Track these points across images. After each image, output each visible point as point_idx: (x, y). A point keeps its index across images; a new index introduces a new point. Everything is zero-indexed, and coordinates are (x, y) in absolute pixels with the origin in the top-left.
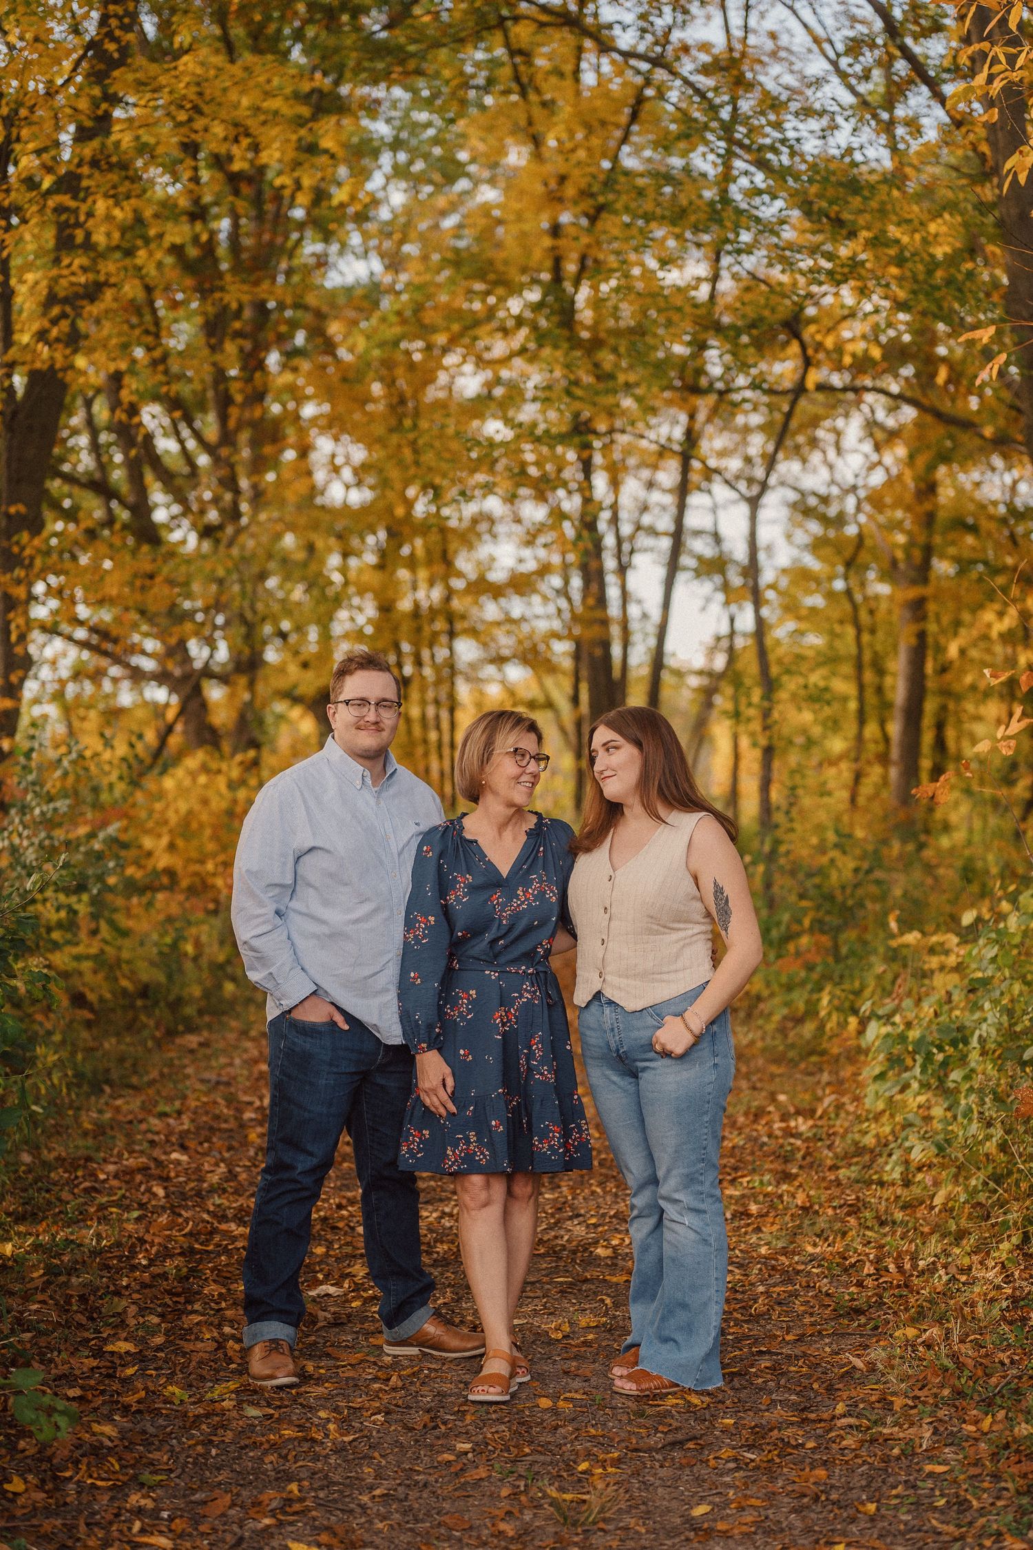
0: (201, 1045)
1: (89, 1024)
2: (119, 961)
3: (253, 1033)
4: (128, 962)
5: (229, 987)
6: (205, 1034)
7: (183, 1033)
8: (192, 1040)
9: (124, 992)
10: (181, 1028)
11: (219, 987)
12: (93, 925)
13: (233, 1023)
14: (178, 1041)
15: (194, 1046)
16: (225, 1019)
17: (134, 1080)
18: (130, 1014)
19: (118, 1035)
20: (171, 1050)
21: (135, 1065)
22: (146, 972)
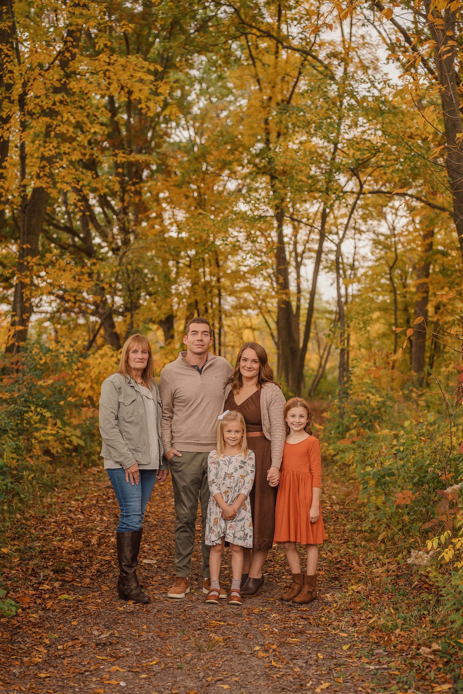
1: (51, 463)
2: (66, 437)
4: (69, 437)
7: (91, 467)
8: (95, 470)
9: (68, 450)
12: (54, 422)
17: (68, 486)
18: (70, 459)
19: (64, 467)
20: (85, 474)
21: (69, 480)
22: (76, 441)
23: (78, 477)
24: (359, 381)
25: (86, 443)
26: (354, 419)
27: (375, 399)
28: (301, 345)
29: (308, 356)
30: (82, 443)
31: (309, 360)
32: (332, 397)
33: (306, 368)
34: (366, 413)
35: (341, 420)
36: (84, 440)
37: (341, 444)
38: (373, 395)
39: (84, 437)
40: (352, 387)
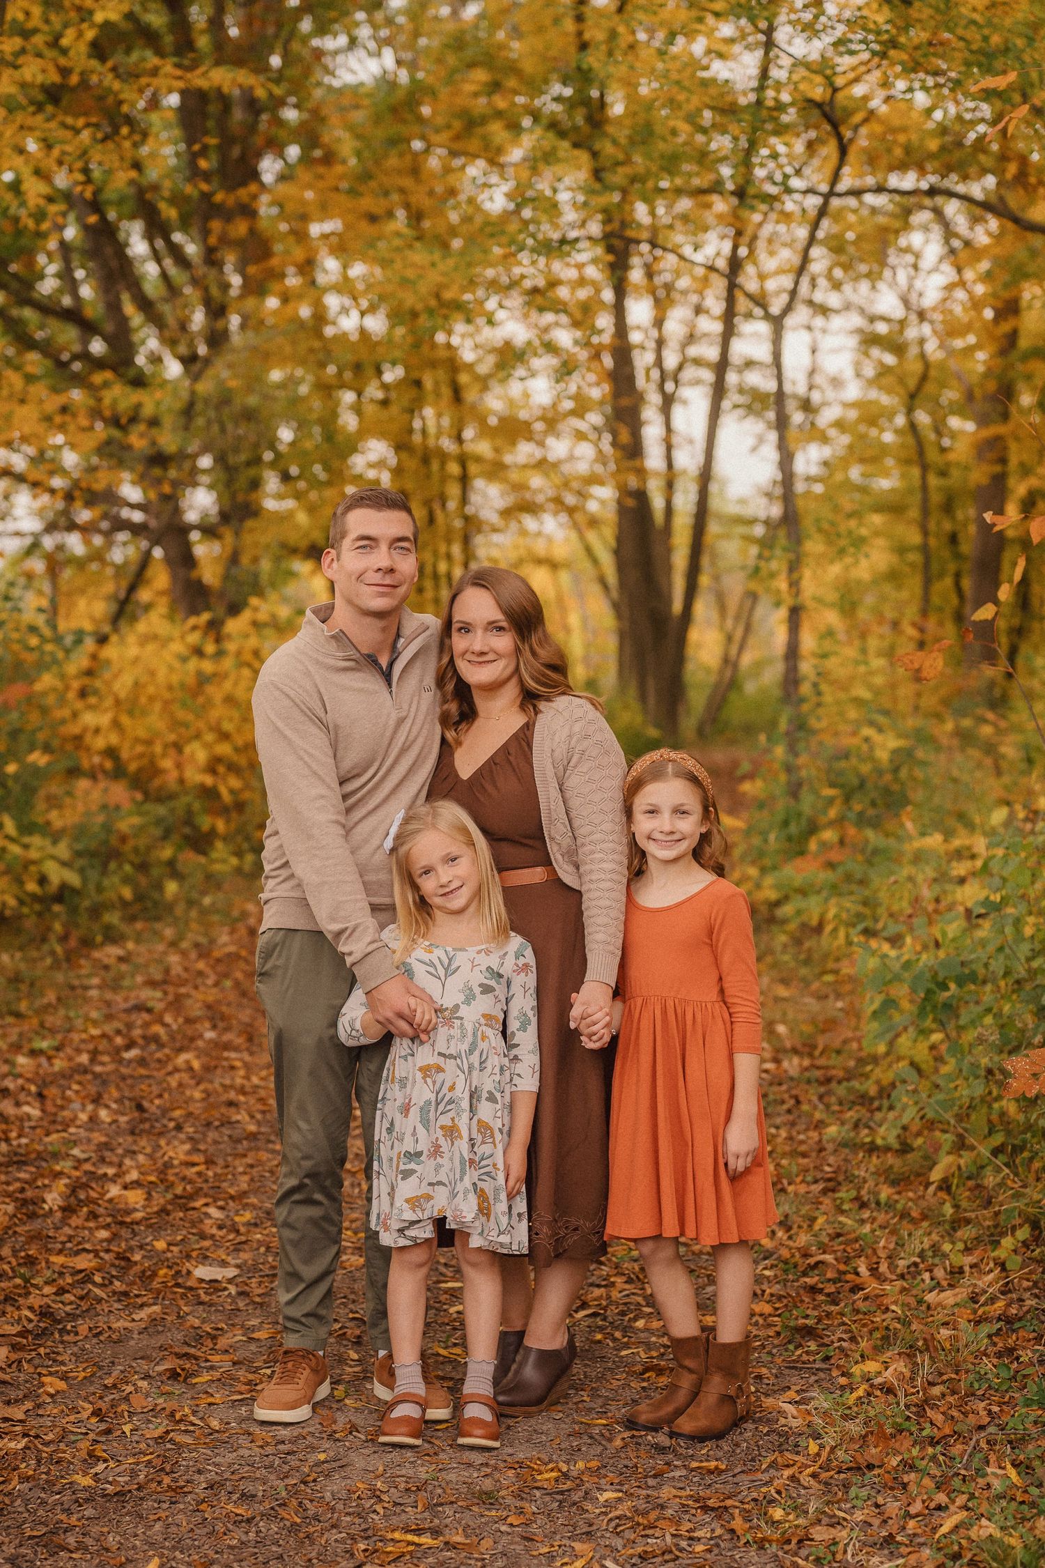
0: (121, 959)
2: (28, 862)
3: (184, 945)
4: (37, 863)
5: (172, 887)
6: (130, 945)
7: (102, 944)
8: (111, 953)
9: (35, 898)
10: (99, 939)
11: (159, 887)
13: (169, 932)
14: (96, 954)
15: (111, 961)
16: (158, 926)
19: (21, 948)
20: (80, 967)
21: (32, 985)
22: (57, 874)
23: (60, 977)
24: (842, 696)
25: (85, 880)
26: (831, 801)
27: (886, 745)
28: (677, 606)
29: (694, 635)
30: (74, 879)
31: (699, 646)
32: (769, 739)
33: (690, 667)
34: (862, 785)
35: (792, 802)
36: (82, 871)
37: (797, 872)
38: (880, 730)
39: (81, 862)
40: (821, 711)
